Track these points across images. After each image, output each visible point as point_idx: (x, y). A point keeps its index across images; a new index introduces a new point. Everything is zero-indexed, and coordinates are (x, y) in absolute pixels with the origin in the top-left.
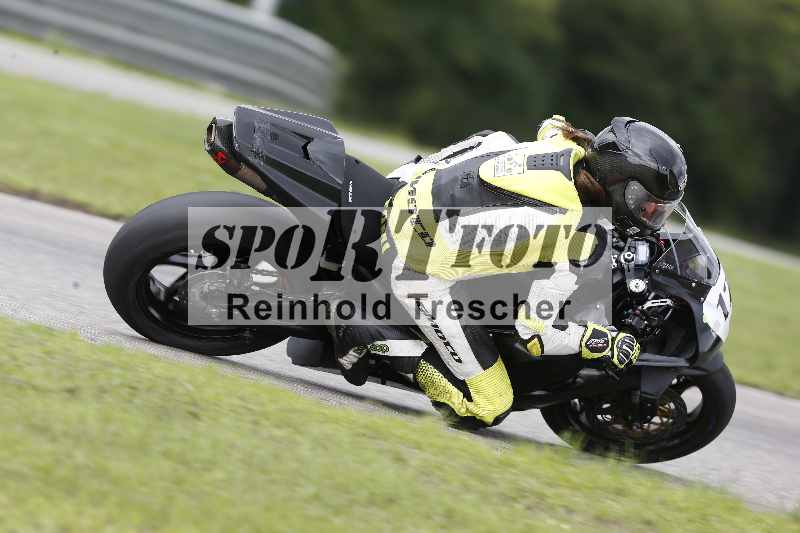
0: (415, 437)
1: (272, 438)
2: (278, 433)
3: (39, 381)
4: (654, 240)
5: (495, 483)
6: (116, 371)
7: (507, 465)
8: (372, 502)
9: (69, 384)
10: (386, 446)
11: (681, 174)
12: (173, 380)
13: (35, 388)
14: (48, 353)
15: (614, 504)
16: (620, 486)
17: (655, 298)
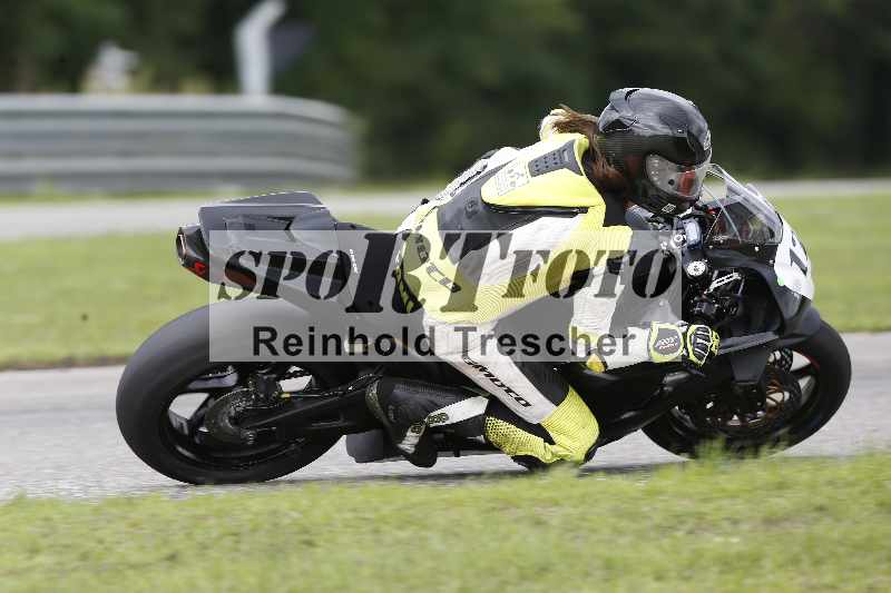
0: (546, 494)
1: (399, 542)
2: (403, 534)
3: (135, 557)
4: (702, 213)
5: (649, 517)
6: (212, 522)
7: (652, 493)
8: (523, 577)
9: (166, 551)
10: (520, 513)
11: (701, 131)
12: (274, 513)
13: (133, 567)
14: (134, 525)
15: (777, 500)
16: (780, 480)
17: (720, 276)
